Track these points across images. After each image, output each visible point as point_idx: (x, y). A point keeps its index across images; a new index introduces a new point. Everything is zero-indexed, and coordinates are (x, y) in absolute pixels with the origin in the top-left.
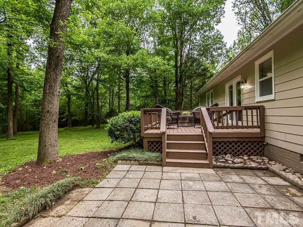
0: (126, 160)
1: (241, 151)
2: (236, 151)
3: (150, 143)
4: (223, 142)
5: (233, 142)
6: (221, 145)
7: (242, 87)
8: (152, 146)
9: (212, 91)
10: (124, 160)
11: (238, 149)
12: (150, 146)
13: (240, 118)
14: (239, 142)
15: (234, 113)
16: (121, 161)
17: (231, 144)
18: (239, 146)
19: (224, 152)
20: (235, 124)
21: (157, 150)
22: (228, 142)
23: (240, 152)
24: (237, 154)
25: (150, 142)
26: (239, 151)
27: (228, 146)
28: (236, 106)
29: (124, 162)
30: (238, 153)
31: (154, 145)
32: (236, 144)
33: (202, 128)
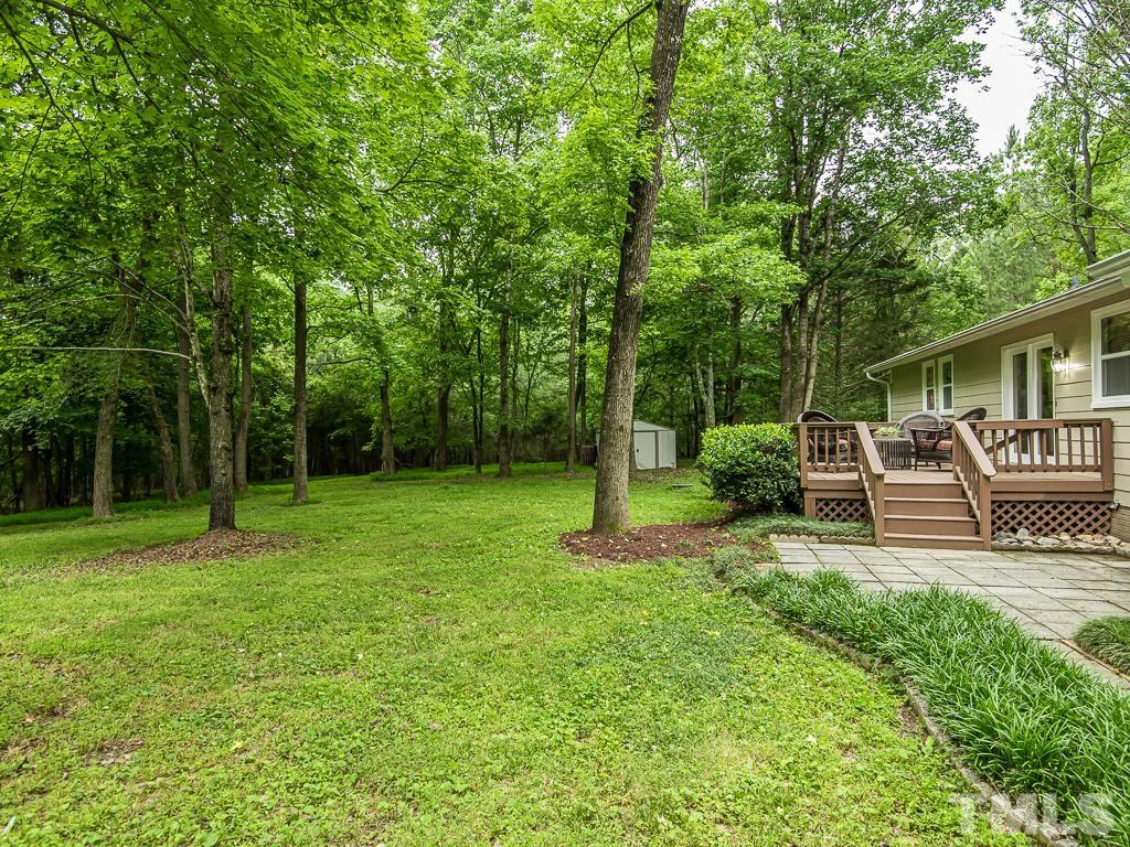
0: (788, 534)
1: (1053, 524)
2: (1039, 524)
3: (821, 504)
4: (1007, 502)
5: (1034, 502)
6: (1004, 509)
7: (1057, 366)
8: (826, 510)
9: (950, 358)
10: (784, 533)
11: (1046, 519)
12: (821, 510)
13: (1049, 448)
14: (1048, 502)
15: (1036, 434)
16: (776, 536)
17: (1027, 507)
18: (1048, 513)
19: (1010, 526)
20: (1038, 461)
21: (856, 515)
22: (1021, 502)
23: (1050, 527)
24: (1043, 532)
25: (821, 500)
26: (1047, 524)
27: (1020, 512)
28: (1036, 418)
29: (785, 536)
30: (1046, 529)
31: (830, 507)
32: (1041, 507)
33: (958, 468)
